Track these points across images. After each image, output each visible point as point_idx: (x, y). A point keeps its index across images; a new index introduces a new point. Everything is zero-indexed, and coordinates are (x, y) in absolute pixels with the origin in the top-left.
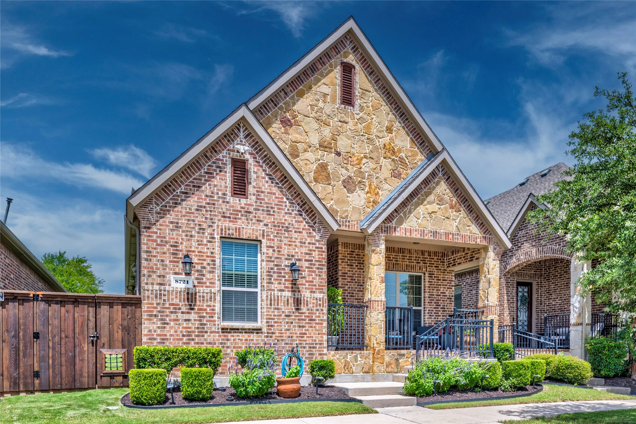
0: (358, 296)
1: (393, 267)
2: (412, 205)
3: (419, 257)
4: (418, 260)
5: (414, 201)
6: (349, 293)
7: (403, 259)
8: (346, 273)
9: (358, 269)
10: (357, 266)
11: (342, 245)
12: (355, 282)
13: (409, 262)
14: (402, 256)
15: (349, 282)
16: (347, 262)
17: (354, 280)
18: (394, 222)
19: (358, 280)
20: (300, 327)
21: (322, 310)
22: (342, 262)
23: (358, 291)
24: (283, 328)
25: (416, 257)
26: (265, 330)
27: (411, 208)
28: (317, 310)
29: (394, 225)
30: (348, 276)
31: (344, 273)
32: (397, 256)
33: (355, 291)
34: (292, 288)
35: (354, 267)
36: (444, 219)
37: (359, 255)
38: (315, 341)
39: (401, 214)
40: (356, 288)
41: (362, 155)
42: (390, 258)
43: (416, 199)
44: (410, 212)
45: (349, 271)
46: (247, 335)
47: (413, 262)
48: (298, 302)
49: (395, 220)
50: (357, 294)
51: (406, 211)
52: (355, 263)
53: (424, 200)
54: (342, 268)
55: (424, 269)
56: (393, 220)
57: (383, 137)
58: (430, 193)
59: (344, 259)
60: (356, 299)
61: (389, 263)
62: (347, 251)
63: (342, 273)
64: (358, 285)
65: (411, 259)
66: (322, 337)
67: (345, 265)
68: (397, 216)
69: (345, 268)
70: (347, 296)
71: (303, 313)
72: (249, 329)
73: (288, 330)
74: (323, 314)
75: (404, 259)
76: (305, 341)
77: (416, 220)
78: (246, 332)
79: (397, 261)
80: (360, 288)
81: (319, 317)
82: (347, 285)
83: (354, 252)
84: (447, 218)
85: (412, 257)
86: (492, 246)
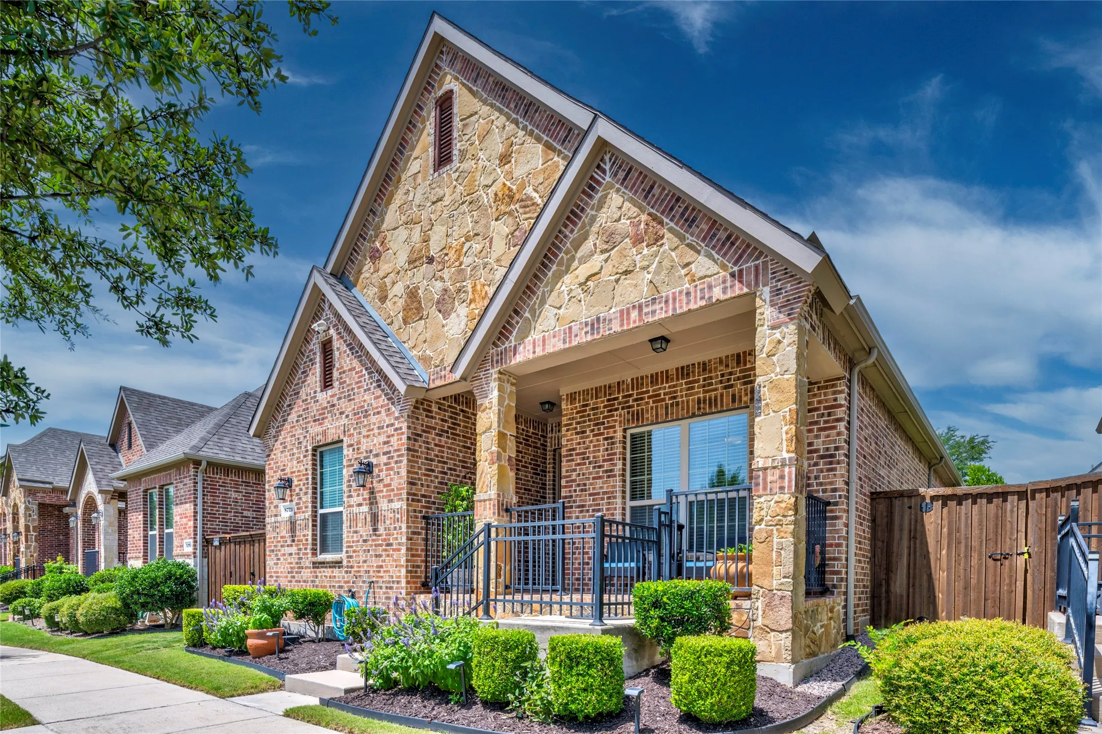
0: (594, 488)
1: (667, 414)
2: (546, 286)
3: (731, 374)
4: (729, 380)
5: (550, 274)
6: (579, 485)
7: (688, 389)
8: (574, 449)
9: (594, 436)
10: (593, 431)
11: (567, 399)
12: (590, 463)
13: (705, 392)
14: (686, 383)
15: (579, 464)
16: (576, 428)
17: (588, 458)
18: (512, 338)
19: (594, 457)
20: (376, 556)
21: (400, 528)
22: (568, 430)
23: (594, 478)
24: (362, 559)
25: (722, 375)
26: (345, 563)
27: (544, 292)
28: (395, 528)
29: (513, 344)
30: (577, 454)
31: (570, 450)
32: (674, 386)
33: (588, 479)
34: (370, 499)
35: (588, 433)
36: (617, 281)
37: (597, 408)
38: (392, 577)
39: (527, 315)
40: (590, 473)
41: (463, 239)
42: (659, 395)
43: (554, 267)
44: (543, 302)
45: (579, 444)
46: (330, 570)
47: (716, 389)
48: (375, 518)
49: (514, 333)
50: (591, 484)
51: (535, 303)
52: (589, 426)
53: (573, 258)
54: (568, 441)
55: (744, 399)
56: (511, 333)
57: (494, 181)
58: (585, 238)
59: (571, 424)
60: (590, 495)
61: (657, 407)
62: (576, 408)
63: (567, 451)
64: (594, 468)
65: (711, 384)
66: (400, 571)
67: (572, 435)
68: (517, 323)
69: (572, 440)
70: (575, 491)
71: (380, 536)
72: (333, 562)
73: (365, 562)
74: (401, 533)
75: (693, 388)
76: (382, 577)
77: (556, 311)
78: (330, 567)
79: (675, 398)
80: (598, 473)
81: (396, 539)
82: (575, 470)
83: (587, 405)
84: (626, 272)
85: (711, 378)
86: (767, 290)
